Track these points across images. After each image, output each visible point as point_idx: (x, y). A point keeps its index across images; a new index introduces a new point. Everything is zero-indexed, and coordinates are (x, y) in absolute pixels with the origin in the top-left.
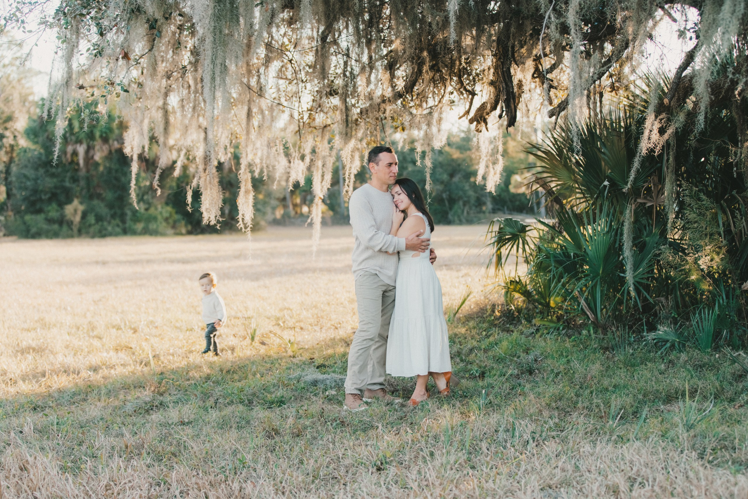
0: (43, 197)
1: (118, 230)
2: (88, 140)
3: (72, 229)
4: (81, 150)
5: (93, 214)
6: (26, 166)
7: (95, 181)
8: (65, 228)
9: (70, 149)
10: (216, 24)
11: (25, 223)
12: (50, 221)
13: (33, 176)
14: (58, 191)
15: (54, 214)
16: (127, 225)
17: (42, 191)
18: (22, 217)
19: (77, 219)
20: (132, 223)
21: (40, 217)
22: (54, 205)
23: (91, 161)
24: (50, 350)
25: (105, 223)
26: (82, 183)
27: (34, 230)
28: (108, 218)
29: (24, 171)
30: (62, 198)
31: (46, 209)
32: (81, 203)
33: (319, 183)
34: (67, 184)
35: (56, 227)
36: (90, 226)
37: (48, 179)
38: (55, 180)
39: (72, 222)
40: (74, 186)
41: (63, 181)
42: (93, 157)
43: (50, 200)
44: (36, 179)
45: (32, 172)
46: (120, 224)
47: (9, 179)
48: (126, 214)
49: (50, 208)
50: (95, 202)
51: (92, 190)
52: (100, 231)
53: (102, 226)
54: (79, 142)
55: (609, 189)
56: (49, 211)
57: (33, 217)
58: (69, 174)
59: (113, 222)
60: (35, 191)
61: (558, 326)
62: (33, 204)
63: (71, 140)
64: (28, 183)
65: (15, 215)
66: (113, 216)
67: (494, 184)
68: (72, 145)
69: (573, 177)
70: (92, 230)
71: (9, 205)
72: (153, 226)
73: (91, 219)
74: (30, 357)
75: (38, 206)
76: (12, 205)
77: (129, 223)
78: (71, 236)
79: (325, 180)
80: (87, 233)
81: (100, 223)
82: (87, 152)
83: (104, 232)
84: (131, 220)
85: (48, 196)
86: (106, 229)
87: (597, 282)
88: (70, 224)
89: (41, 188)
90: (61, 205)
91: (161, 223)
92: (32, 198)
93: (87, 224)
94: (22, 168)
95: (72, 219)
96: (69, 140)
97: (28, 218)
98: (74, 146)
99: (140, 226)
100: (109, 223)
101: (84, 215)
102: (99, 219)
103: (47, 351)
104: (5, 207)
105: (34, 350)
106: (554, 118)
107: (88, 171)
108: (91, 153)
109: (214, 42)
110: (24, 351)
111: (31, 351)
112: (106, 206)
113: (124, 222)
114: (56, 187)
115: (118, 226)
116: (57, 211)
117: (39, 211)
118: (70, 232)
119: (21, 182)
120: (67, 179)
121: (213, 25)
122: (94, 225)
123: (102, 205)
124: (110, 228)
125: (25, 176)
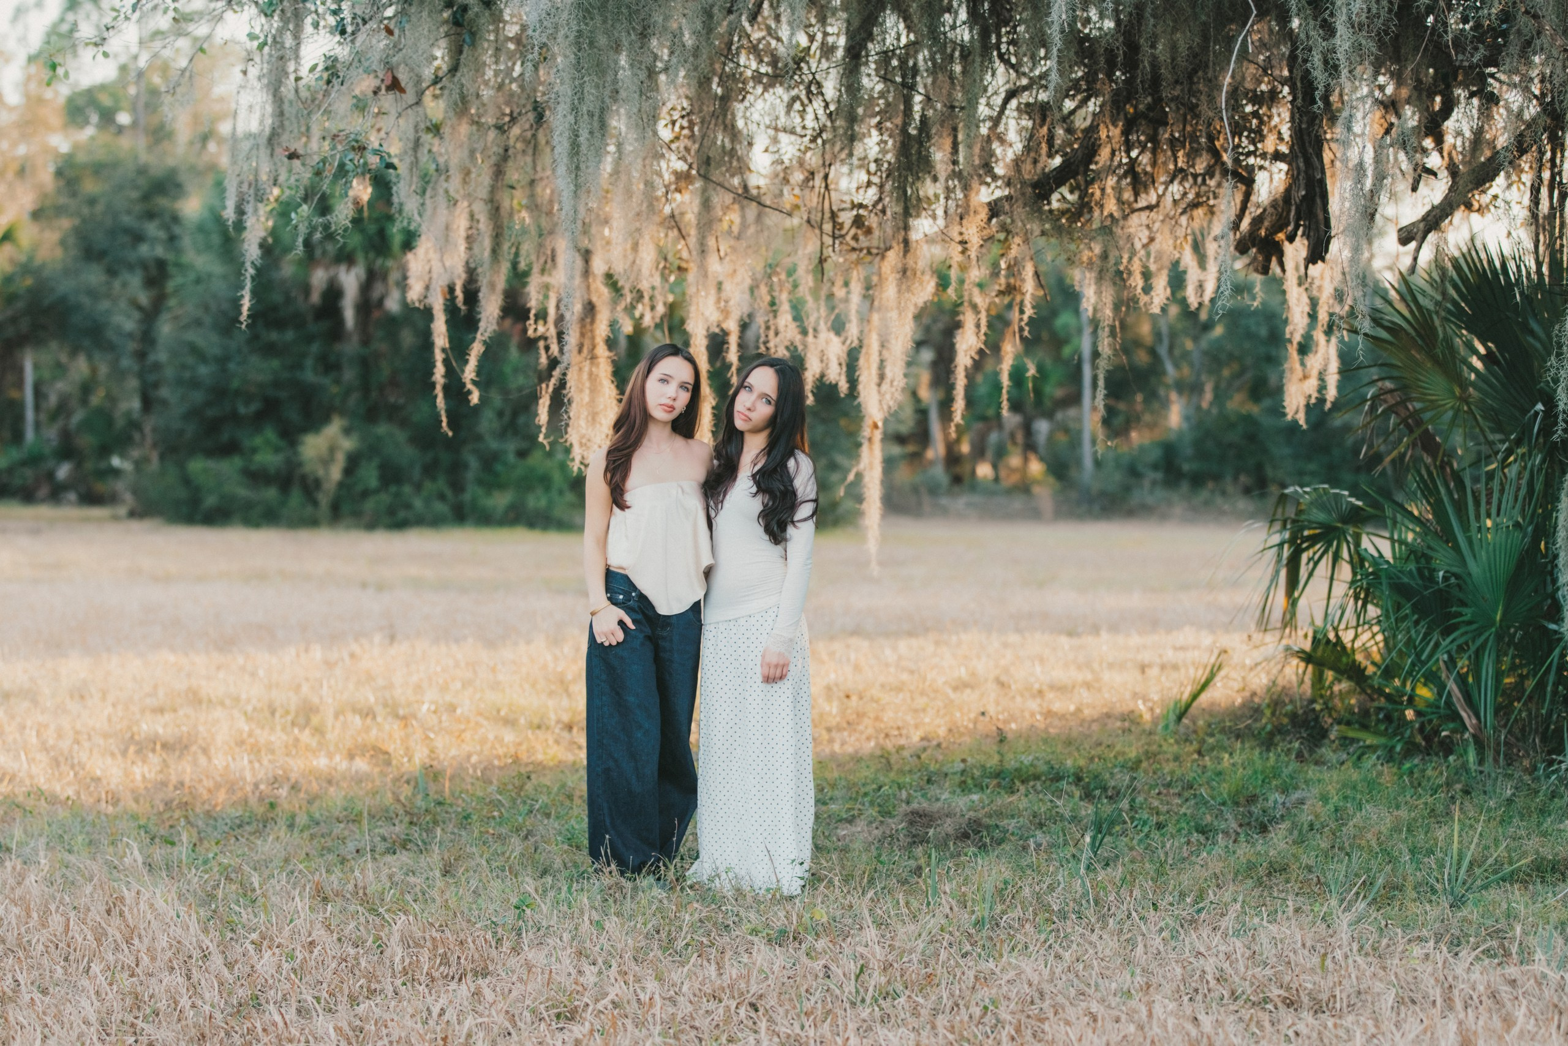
0: (242, 410)
1: (440, 507)
2: (371, 255)
3: (315, 503)
4: (350, 280)
5: (375, 463)
6: (198, 323)
7: (385, 370)
8: (296, 497)
9: (319, 277)
10: (583, 27)
11: (186, 481)
12: (256, 477)
13: (216, 351)
14: (283, 395)
15: (268, 459)
16: (467, 497)
17: (237, 393)
18: (181, 466)
19: (336, 473)
20: (480, 491)
21: (228, 468)
22: (270, 434)
23: (376, 314)
24: (201, 747)
25: (407, 489)
26: (349, 375)
27: (210, 501)
28: (417, 473)
29: (191, 336)
30: (293, 414)
31: (247, 443)
32: (347, 431)
33: (874, 388)
34: (310, 375)
35: (271, 493)
36: (366, 494)
37: (255, 360)
38: (275, 363)
39: (318, 483)
40: (326, 381)
41: (298, 366)
42: (381, 302)
43: (259, 419)
44: (223, 361)
45: (214, 338)
46: (449, 493)
47: (152, 358)
48: (466, 466)
49: (258, 441)
50: (382, 429)
51: (374, 394)
52: (391, 511)
53: (397, 495)
54: (346, 258)
55: (1543, 420)
56: (254, 450)
57: (211, 464)
58: (315, 348)
59: (429, 486)
60: (219, 392)
61: (1390, 744)
62: (212, 427)
63: (324, 252)
64: (203, 370)
65: (162, 457)
66: (430, 470)
67: (1302, 402)
68: (327, 268)
69: (1457, 391)
70: (369, 505)
71: (147, 429)
72: (536, 501)
73: (370, 475)
74: (155, 759)
75: (225, 437)
76: (154, 430)
77: (472, 492)
78: (312, 523)
79: (887, 381)
80: (357, 514)
81: (393, 489)
82: (366, 287)
83: (402, 514)
84: (480, 482)
85: (254, 407)
86: (408, 506)
87: (1487, 640)
88: (310, 487)
89: (235, 384)
90: (290, 436)
91: (561, 492)
92: (210, 413)
93: (359, 488)
94: (186, 327)
95: (321, 473)
96: (318, 252)
97: (197, 466)
98: (332, 272)
99: (500, 500)
100: (418, 487)
101: (353, 463)
102: (391, 475)
103: (194, 748)
104: (137, 436)
105: (165, 746)
106: (1413, 245)
107: (366, 342)
108: (378, 290)
109: (578, 65)
110: (144, 746)
111: (158, 747)
112: (413, 440)
113: (458, 487)
114: (276, 384)
115: (442, 497)
116: (277, 450)
117: (230, 449)
118: (309, 510)
119: (184, 367)
120: (309, 362)
121: (575, 28)
122: (376, 491)
123: (401, 436)
124: (418, 503)
125: (194, 350)
